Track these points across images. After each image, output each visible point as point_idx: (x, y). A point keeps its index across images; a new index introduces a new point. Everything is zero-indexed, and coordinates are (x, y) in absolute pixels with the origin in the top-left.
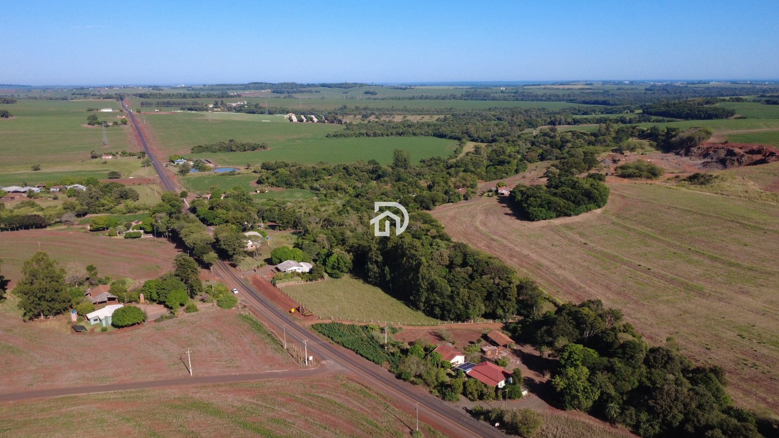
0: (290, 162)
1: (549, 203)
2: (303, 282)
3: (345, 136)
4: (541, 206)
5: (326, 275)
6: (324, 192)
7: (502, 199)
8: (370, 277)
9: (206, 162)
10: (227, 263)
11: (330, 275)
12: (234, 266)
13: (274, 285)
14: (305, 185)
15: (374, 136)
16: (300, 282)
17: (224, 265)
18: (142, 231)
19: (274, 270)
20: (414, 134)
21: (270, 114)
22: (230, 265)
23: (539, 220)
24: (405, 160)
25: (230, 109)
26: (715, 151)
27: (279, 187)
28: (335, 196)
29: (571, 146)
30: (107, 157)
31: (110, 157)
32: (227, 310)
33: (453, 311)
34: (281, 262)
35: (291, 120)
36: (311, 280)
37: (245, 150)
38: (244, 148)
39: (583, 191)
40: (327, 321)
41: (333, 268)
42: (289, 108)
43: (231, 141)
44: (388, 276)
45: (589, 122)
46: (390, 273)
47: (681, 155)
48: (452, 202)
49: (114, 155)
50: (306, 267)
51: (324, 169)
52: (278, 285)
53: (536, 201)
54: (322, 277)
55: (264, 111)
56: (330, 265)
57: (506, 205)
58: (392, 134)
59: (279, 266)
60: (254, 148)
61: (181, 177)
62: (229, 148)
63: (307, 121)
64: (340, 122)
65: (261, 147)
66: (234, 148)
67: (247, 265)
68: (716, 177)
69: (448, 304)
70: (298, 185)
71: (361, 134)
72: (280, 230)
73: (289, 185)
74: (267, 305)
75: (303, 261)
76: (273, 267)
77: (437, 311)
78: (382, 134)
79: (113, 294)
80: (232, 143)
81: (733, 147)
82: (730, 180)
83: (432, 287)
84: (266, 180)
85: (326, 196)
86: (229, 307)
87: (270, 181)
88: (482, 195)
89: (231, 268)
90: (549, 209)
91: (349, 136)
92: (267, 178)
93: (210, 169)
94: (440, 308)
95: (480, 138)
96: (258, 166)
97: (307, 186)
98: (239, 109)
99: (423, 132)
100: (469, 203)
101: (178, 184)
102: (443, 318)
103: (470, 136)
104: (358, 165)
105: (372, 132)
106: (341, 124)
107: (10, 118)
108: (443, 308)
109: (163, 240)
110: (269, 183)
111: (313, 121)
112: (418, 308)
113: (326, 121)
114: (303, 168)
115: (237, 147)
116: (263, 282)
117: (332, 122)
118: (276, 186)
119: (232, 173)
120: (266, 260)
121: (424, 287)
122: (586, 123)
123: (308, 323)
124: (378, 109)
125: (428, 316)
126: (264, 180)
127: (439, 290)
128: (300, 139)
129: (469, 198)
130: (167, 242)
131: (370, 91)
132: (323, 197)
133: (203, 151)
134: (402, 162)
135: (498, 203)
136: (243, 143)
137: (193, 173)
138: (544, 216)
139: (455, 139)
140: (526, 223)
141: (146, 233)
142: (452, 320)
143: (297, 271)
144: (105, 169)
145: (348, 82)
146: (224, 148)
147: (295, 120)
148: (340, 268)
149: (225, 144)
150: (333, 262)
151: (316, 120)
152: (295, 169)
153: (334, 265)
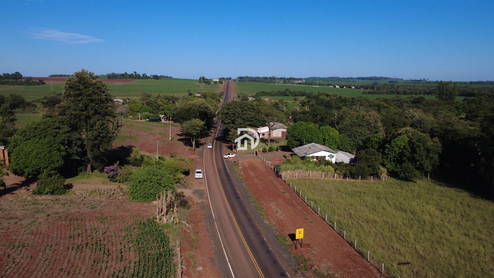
0: (331, 94)
2: (338, 178)
5: (384, 173)
10: (224, 145)
11: (393, 173)
13: (277, 172)
15: (404, 94)
16: (331, 176)
17: (221, 146)
21: (319, 85)
30: (198, 95)
35: (335, 87)
38: (296, 94)
41: (399, 160)
50: (345, 157)
52: (283, 174)
54: (376, 175)
55: (316, 84)
56: (392, 155)
59: (297, 150)
62: (284, 94)
63: (347, 87)
65: (309, 94)
66: (288, 93)
74: (243, 208)
80: (287, 91)
84: (307, 103)
87: (310, 103)
110: (309, 105)
113: (362, 88)
115: (291, 92)
117: (366, 89)
131: (393, 81)
133: (265, 95)
136: (296, 91)
143: (328, 159)
145: (376, 76)
146: (281, 93)
147: (337, 87)
148: (416, 161)
149: (281, 91)
150: (400, 148)
151: (353, 87)
152: (335, 98)
153: (401, 154)
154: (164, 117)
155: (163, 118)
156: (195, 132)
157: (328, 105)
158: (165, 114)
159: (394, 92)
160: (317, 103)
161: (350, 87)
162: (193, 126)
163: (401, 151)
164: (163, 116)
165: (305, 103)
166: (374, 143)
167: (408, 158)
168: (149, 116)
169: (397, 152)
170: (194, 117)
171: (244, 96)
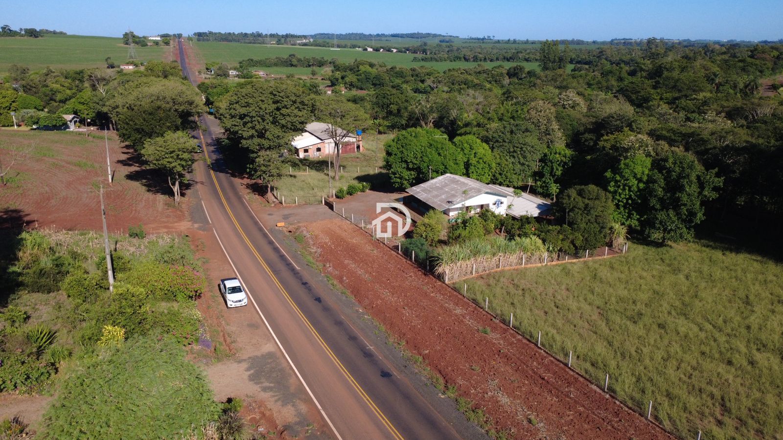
2: (549, 262)
9: (255, 72)
10: (240, 183)
12: (260, 190)
15: (474, 61)
16: (537, 255)
17: (233, 187)
21: (339, 47)
22: (248, 186)
24: (560, 60)
30: (127, 67)
31: (131, 67)
34: (421, 178)
35: (365, 50)
36: (576, 252)
37: (309, 66)
38: (308, 63)
43: (291, 56)
49: (136, 65)
52: (445, 268)
55: (332, 46)
59: (420, 192)
60: (320, 63)
62: (288, 63)
63: (385, 50)
65: (330, 63)
66: (294, 62)
67: (302, 189)
78: (485, 59)
80: (293, 58)
84: (340, 80)
87: (347, 79)
89: (251, 199)
91: (441, 60)
97: (409, 88)
105: (472, 56)
107: (40, 38)
110: (345, 83)
111: (392, 51)
113: (408, 52)
114: (398, 69)
115: (299, 60)
117: (415, 52)
118: (357, 88)
120: (363, 180)
131: (446, 40)
133: (254, 66)
134: (554, 62)
136: (308, 57)
147: (370, 50)
149: (283, 59)
150: (640, 180)
151: (395, 51)
152: (385, 69)
153: (645, 194)
154: (73, 118)
155: (71, 121)
156: (179, 164)
157: (378, 82)
158: (75, 113)
159: (460, 58)
160: (358, 80)
161: (389, 50)
162: (172, 152)
163: (642, 185)
164: (71, 117)
165: (337, 80)
166: (555, 166)
167: (661, 200)
168: (39, 119)
169: (635, 188)
170: (169, 128)
171: (220, 68)
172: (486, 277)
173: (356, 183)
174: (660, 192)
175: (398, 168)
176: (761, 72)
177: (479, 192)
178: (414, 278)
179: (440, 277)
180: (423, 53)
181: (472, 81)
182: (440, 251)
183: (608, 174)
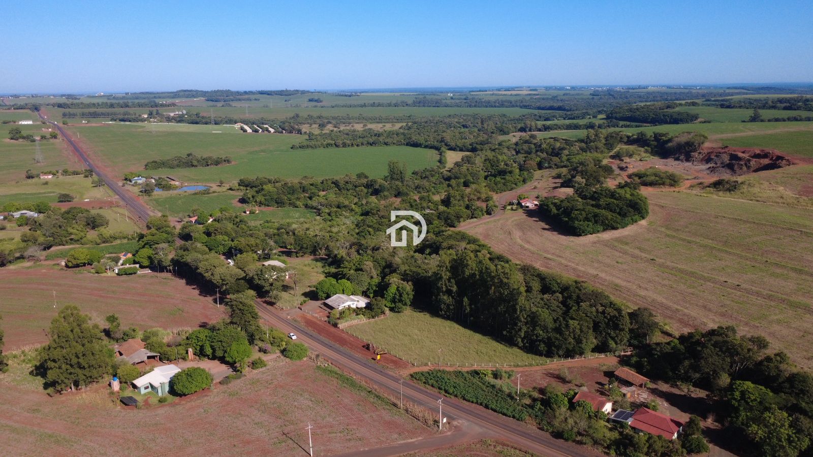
0: (272, 178)
1: (596, 216)
2: (366, 320)
3: (312, 147)
4: (587, 219)
5: (387, 311)
6: (327, 211)
7: (530, 213)
8: (441, 310)
9: (168, 179)
11: (392, 309)
12: (272, 304)
13: (335, 325)
14: (298, 203)
15: (343, 146)
16: (363, 320)
18: (137, 266)
19: (322, 306)
20: (386, 144)
21: (216, 124)
23: (586, 235)
24: (401, 173)
25: (169, 119)
26: (717, 156)
27: (268, 206)
28: (340, 215)
29: (568, 153)
30: (46, 177)
31: (50, 177)
32: (298, 362)
33: (564, 346)
34: (328, 297)
35: (245, 131)
36: (373, 317)
38: (206, 162)
39: (628, 202)
40: (426, 369)
41: (393, 301)
42: (235, 117)
43: (189, 155)
44: (468, 308)
45: (559, 128)
46: (470, 305)
47: (682, 161)
48: (476, 218)
49: (54, 174)
50: (362, 302)
51: (312, 185)
52: (340, 326)
53: (581, 215)
54: (383, 313)
55: (209, 121)
56: (389, 298)
57: (537, 219)
58: (362, 144)
59: (328, 301)
60: (217, 163)
61: (146, 198)
62: (189, 163)
63: (263, 131)
64: (299, 132)
65: (225, 161)
66: (195, 163)
67: (286, 302)
68: (742, 183)
69: (557, 339)
70: (290, 204)
71: (328, 145)
72: (297, 257)
73: (280, 203)
74: (340, 352)
75: (352, 294)
76: (319, 303)
77: (542, 347)
79: (151, 350)
80: (191, 157)
81: (735, 151)
82: (757, 185)
83: (533, 320)
85: (329, 214)
86: (300, 358)
87: (257, 199)
88: (504, 208)
89: (269, 307)
90: (596, 222)
91: (316, 147)
92: (253, 197)
93: (176, 188)
94: (544, 342)
95: (458, 147)
96: (235, 183)
97: (301, 204)
98: (180, 120)
99: (395, 142)
100: (495, 218)
101: (148, 207)
102: (549, 354)
103: (446, 145)
104: (347, 179)
105: (341, 142)
106: (301, 134)
108: (549, 343)
109: (165, 275)
110: (256, 202)
111: (269, 132)
112: (516, 345)
113: (284, 132)
114: (290, 185)
115: (198, 161)
116: (318, 322)
117: (291, 132)
118: (265, 205)
119: (206, 192)
120: (305, 295)
121: (523, 320)
122: (556, 129)
123: (405, 373)
124: (334, 118)
125: (527, 353)
126: (249, 198)
127: (543, 323)
128: (263, 151)
129: (492, 213)
130: (173, 278)
131: (315, 98)
132: (327, 216)
133: (159, 168)
134: (397, 174)
135: (527, 217)
136: (205, 156)
137: (158, 193)
138: (592, 230)
139: (431, 147)
140: (572, 238)
141: (142, 267)
142: (559, 356)
143: (352, 306)
144: (49, 190)
145: (288, 89)
146: (183, 163)
148: (402, 301)
151: (272, 130)
152: (280, 185)
153: (394, 298)
159: (332, 145)
161: (267, 130)
163: (393, 295)
166: (373, 286)
172: (350, 327)
173: (303, 298)
174: (398, 297)
175: (321, 293)
176: (516, 184)
177: (347, 301)
178: (333, 329)
179: (339, 328)
180: (298, 133)
181: (343, 203)
182: (339, 321)
183: (385, 292)
